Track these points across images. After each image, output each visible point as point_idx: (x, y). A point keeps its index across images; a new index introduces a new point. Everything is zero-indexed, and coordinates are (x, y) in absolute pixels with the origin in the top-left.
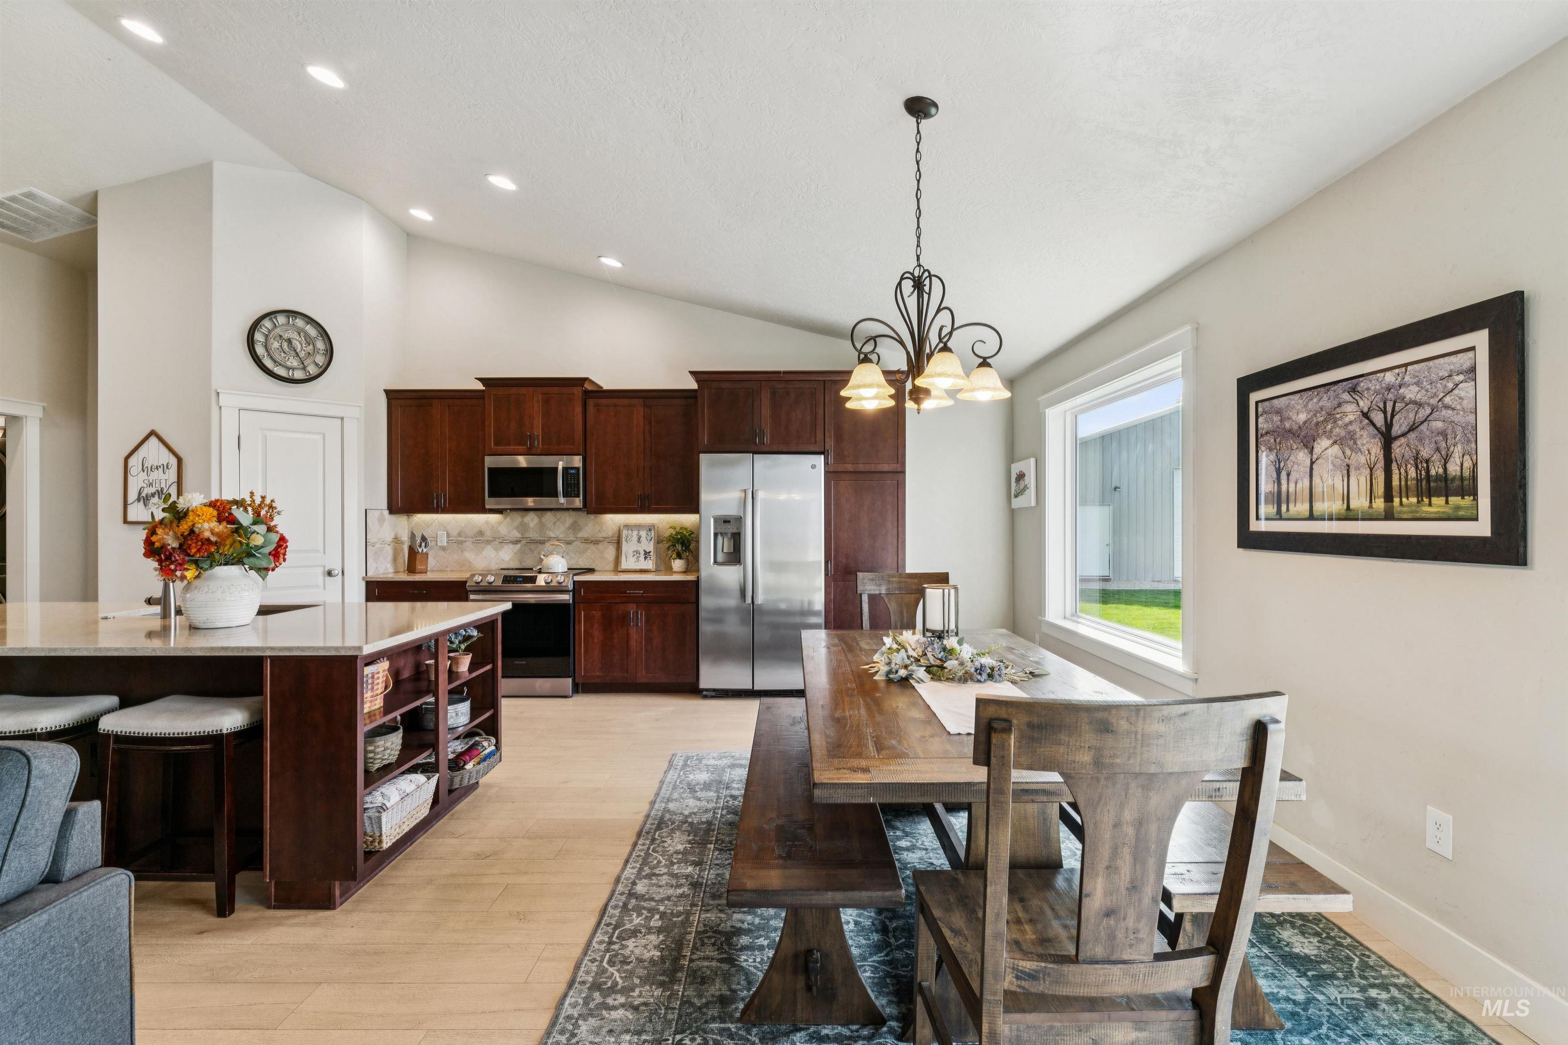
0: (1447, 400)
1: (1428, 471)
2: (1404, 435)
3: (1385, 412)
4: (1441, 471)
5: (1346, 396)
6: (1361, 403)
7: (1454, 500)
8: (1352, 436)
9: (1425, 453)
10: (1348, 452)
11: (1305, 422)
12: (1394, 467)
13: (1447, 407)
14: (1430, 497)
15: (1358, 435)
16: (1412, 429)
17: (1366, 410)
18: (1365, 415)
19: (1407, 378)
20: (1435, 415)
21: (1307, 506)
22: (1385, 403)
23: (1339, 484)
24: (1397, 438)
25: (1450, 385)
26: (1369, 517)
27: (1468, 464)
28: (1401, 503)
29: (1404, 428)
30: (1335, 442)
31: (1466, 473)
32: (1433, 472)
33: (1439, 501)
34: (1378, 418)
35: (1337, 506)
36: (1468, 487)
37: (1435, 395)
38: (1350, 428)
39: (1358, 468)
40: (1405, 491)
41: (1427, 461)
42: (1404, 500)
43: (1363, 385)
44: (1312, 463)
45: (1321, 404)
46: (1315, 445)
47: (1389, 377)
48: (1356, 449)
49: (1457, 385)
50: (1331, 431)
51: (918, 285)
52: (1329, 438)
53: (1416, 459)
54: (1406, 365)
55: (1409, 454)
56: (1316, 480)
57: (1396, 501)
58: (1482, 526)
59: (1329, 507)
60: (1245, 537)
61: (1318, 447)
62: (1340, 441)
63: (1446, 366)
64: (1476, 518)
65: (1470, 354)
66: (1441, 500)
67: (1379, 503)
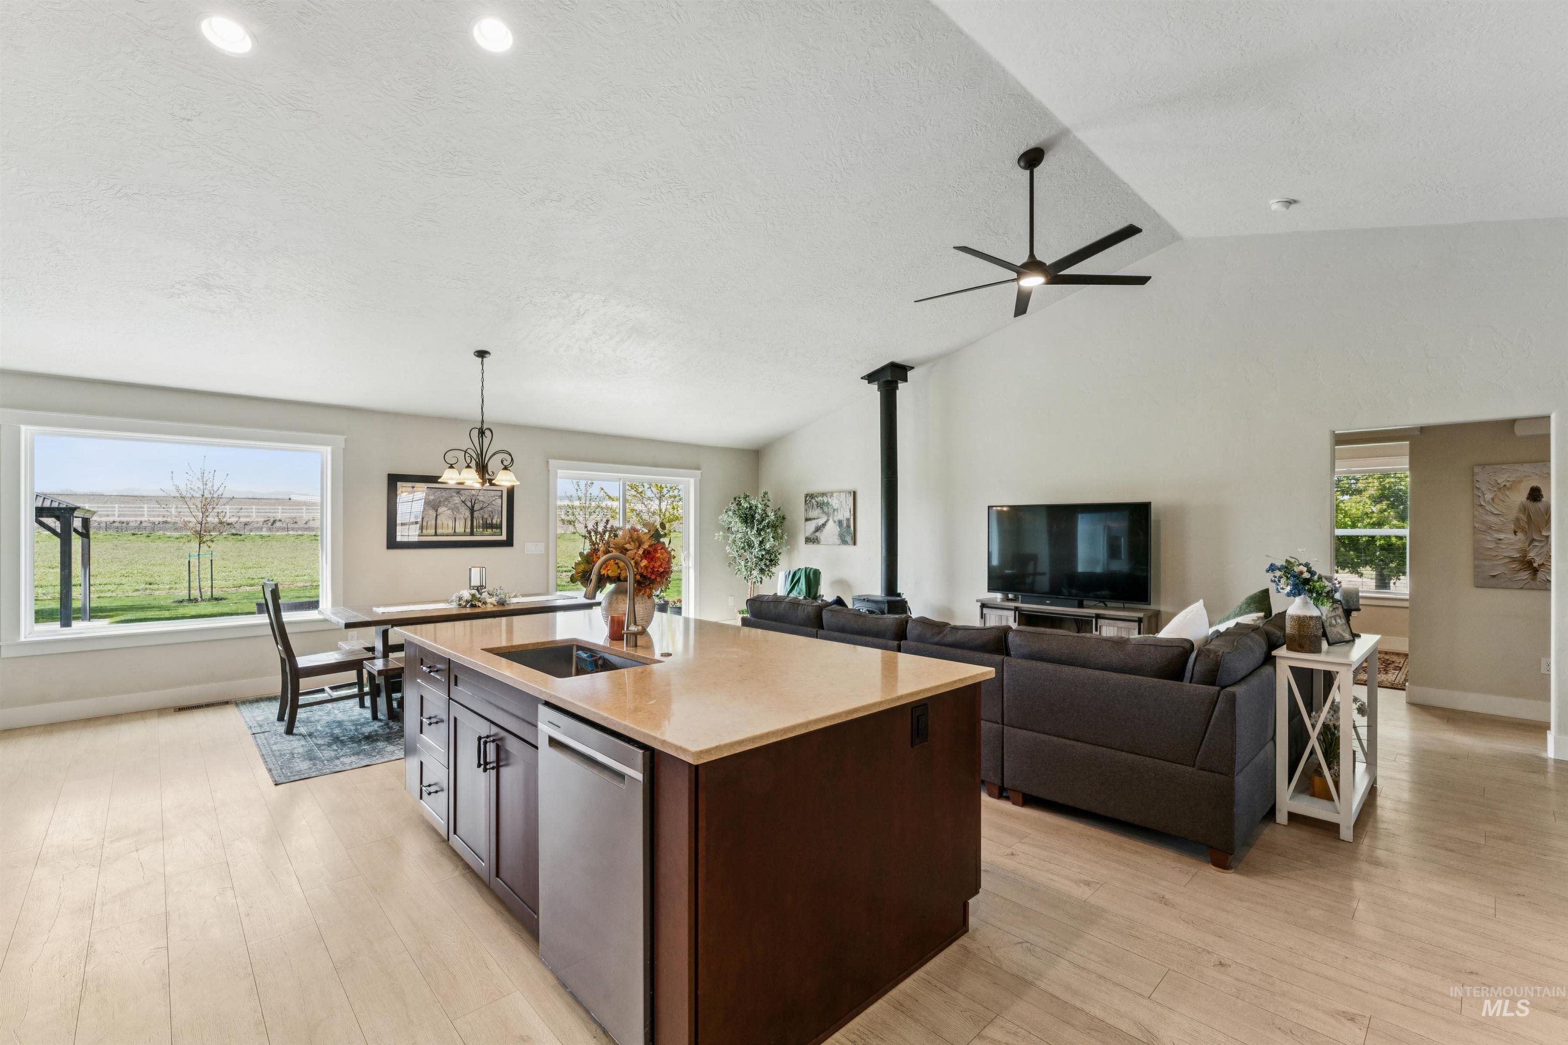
0: (493, 503)
1: (486, 521)
2: (478, 510)
3: (471, 502)
4: (491, 522)
5: (454, 494)
6: (461, 498)
7: (494, 530)
8: (457, 508)
9: (486, 516)
10: (455, 513)
11: (433, 500)
12: (475, 519)
13: (493, 505)
14: (487, 529)
15: (460, 508)
16: (482, 509)
17: (463, 500)
18: (463, 502)
20: (489, 506)
21: (434, 531)
22: (471, 500)
23: (451, 524)
24: (476, 511)
25: (494, 499)
26: (465, 534)
27: (499, 521)
29: (479, 508)
30: (450, 509)
31: (498, 523)
32: (488, 522)
33: (489, 531)
35: (451, 531)
36: (500, 527)
37: (489, 500)
38: (456, 505)
39: (459, 519)
40: (478, 527)
41: (486, 519)
42: (478, 530)
43: (462, 492)
44: (437, 516)
45: (442, 494)
46: (438, 508)
47: (473, 492)
48: (459, 512)
49: (496, 499)
50: (447, 505)
51: (482, 433)
52: (446, 507)
53: (482, 518)
55: (480, 516)
56: (439, 522)
57: (475, 530)
58: (504, 537)
59: (445, 531)
60: (393, 543)
61: (440, 510)
62: (452, 509)
63: (493, 493)
64: (501, 535)
65: (501, 492)
66: (491, 530)
67: (468, 530)
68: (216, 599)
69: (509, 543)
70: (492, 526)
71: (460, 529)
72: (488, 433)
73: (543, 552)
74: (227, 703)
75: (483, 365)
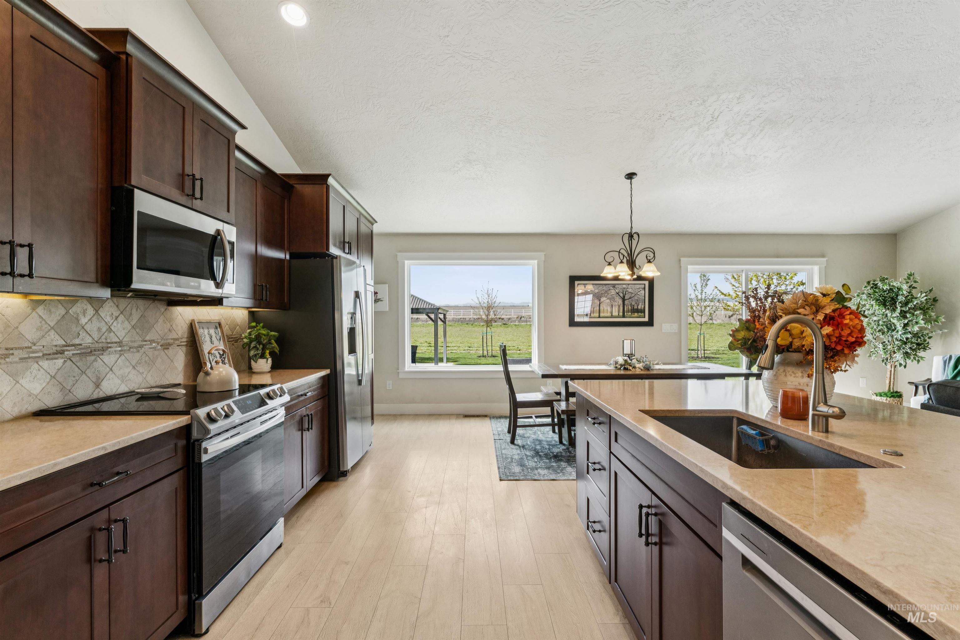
0: (638, 293)
1: (634, 307)
2: (628, 299)
3: (623, 294)
4: (637, 308)
5: (611, 288)
6: (616, 290)
7: (640, 314)
8: (613, 298)
9: (633, 304)
10: (612, 302)
11: (597, 293)
12: (625, 306)
13: (638, 295)
14: (634, 313)
15: (615, 298)
16: (630, 298)
17: (618, 292)
18: (618, 293)
19: (629, 287)
20: (636, 296)
21: (598, 314)
22: (623, 289)
23: (609, 309)
24: (626, 300)
25: (639, 290)
26: (619, 317)
27: (643, 307)
28: (627, 314)
29: (628, 298)
30: (608, 299)
31: (642, 309)
32: (635, 308)
33: (636, 314)
34: (621, 295)
35: (609, 315)
36: (644, 311)
37: (636, 292)
38: (613, 296)
39: (615, 306)
40: (628, 311)
41: (634, 306)
43: (617, 286)
44: (600, 303)
45: (603, 289)
46: (601, 299)
47: (624, 286)
48: (614, 301)
49: (641, 288)
50: (607, 296)
51: (631, 236)
52: (606, 297)
53: (631, 305)
54: (629, 284)
55: (629, 303)
56: (601, 308)
57: (626, 314)
58: (646, 319)
59: (605, 315)
60: (573, 323)
61: (602, 299)
62: (610, 299)
63: (638, 286)
64: (645, 317)
65: (644, 285)
66: (637, 314)
67: (621, 314)
68: (494, 356)
69: (650, 323)
70: (638, 311)
71: (615, 313)
72: (635, 236)
73: (677, 331)
74: (486, 416)
75: (631, 185)
